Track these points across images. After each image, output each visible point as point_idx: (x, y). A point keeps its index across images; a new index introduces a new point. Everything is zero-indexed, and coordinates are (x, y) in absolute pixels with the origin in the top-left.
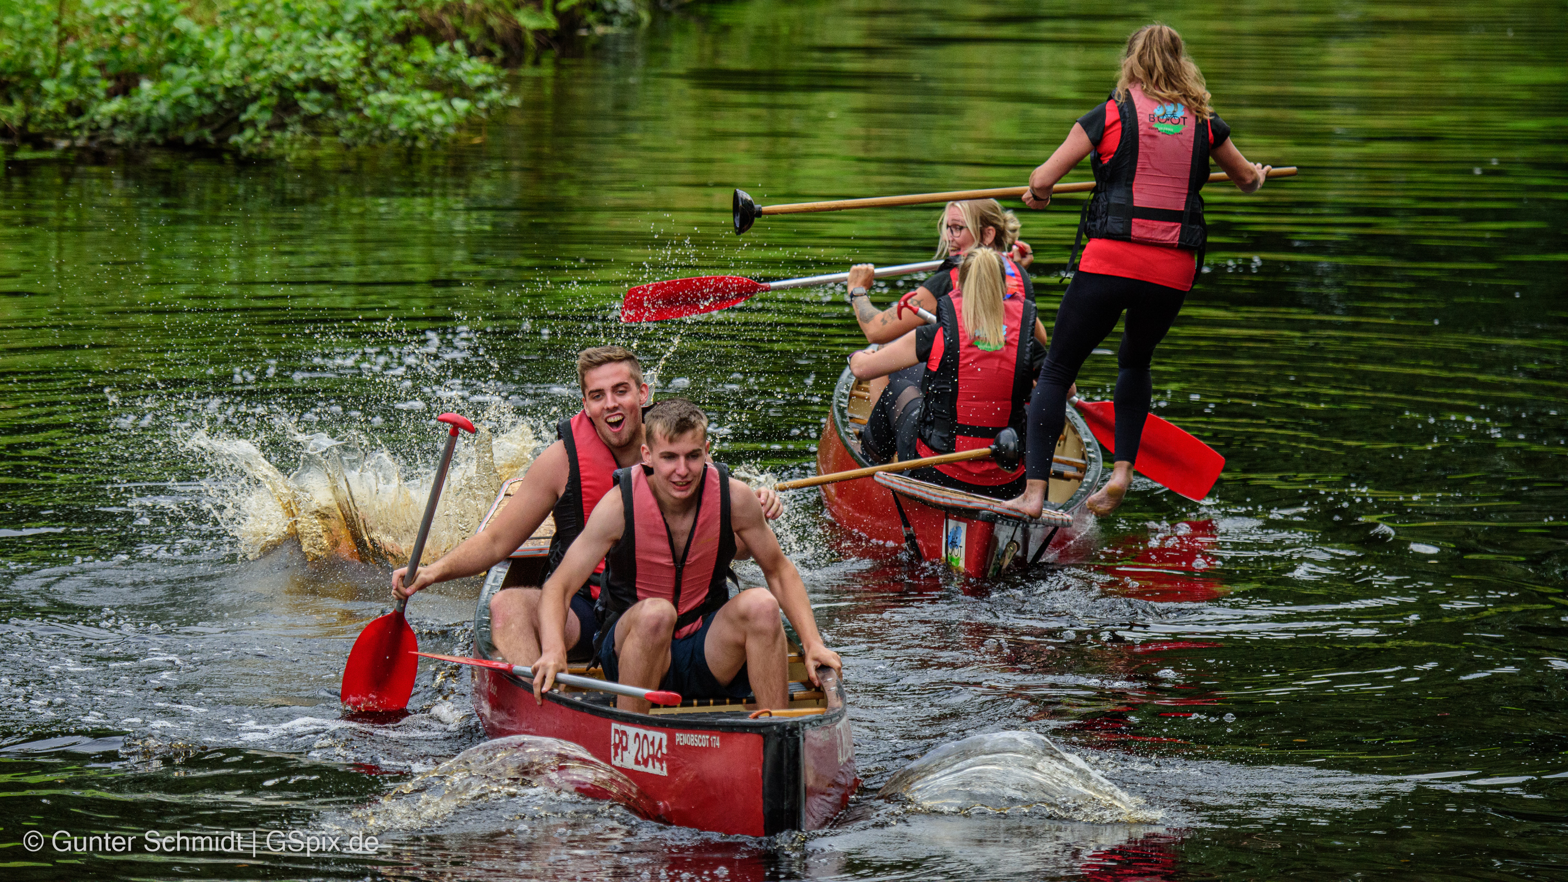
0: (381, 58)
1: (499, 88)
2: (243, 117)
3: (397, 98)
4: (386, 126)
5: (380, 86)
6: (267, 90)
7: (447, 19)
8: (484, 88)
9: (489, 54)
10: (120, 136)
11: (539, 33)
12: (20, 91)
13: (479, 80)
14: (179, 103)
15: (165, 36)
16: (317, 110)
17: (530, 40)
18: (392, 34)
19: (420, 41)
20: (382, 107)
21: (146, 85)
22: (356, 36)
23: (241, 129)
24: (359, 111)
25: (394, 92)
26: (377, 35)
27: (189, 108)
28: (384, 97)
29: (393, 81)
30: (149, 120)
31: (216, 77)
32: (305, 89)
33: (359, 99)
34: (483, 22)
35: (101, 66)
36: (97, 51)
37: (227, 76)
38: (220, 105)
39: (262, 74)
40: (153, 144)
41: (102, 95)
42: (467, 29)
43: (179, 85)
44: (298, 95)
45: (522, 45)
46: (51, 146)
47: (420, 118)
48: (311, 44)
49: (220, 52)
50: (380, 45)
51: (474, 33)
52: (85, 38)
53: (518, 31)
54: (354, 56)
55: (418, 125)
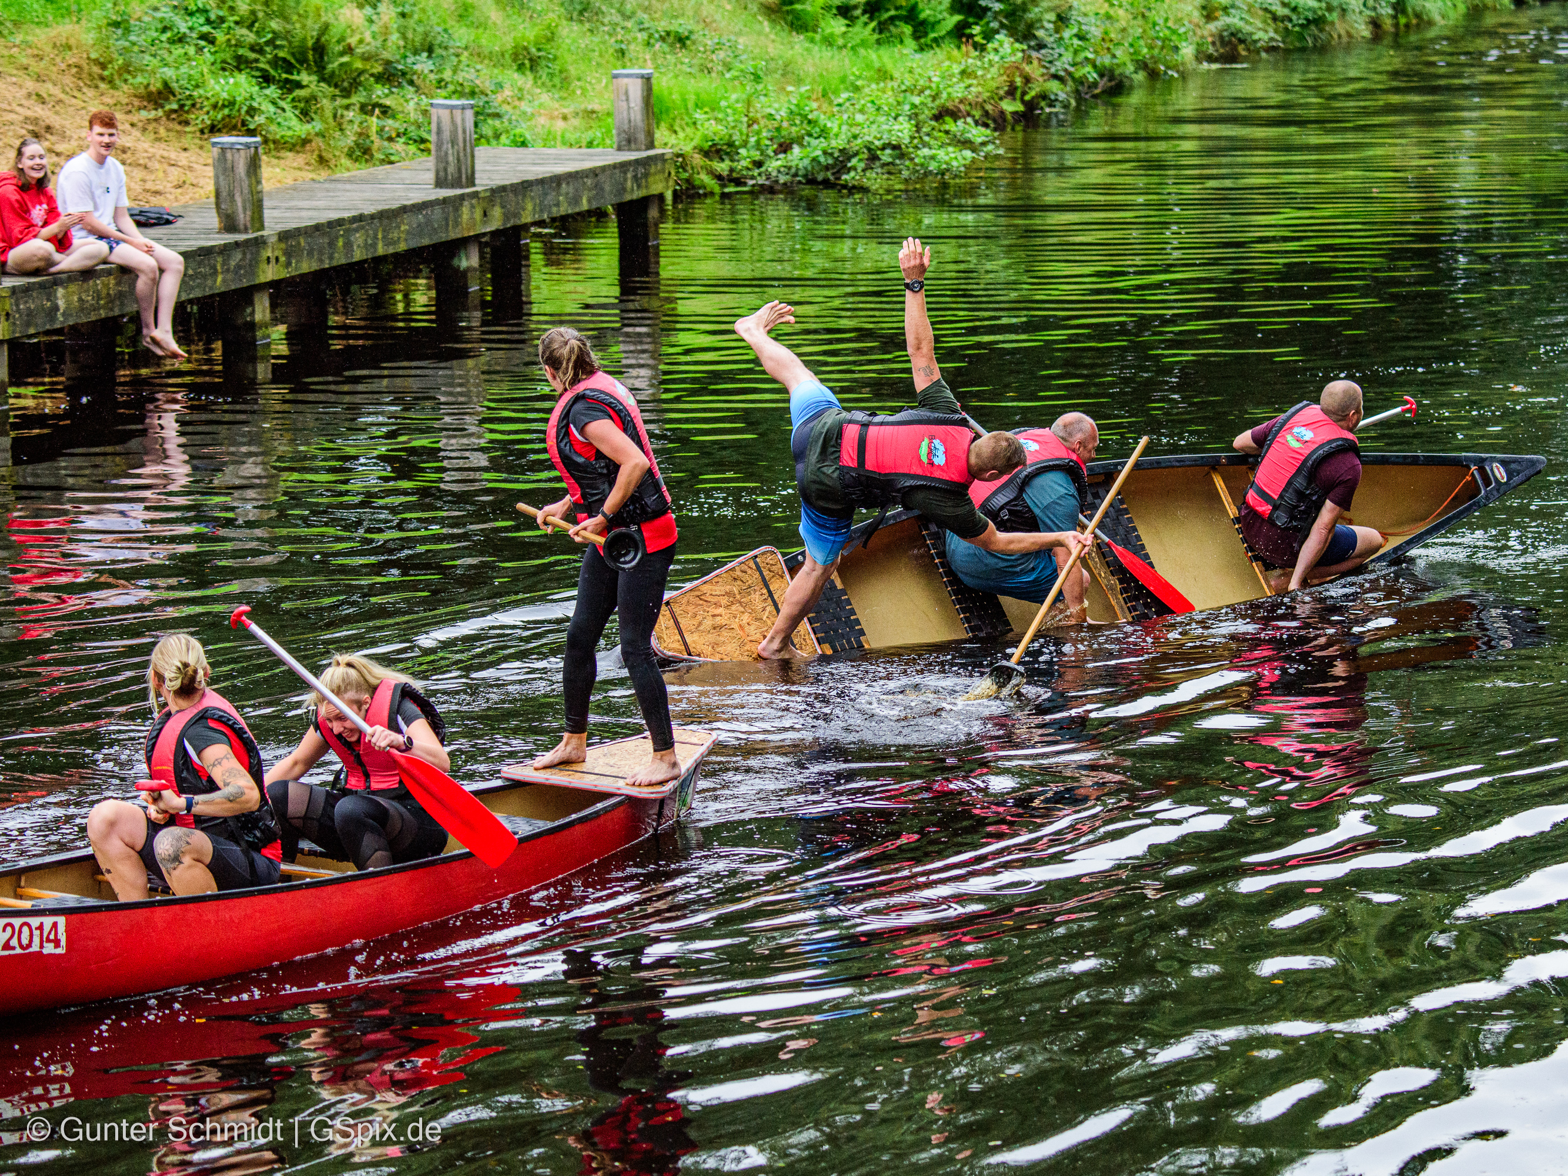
0: (924, 130)
1: (993, 144)
2: (849, 165)
3: (933, 152)
4: (927, 168)
5: (926, 145)
6: (862, 150)
7: (962, 107)
8: (984, 144)
9: (986, 125)
10: (782, 179)
11: (1014, 113)
12: (727, 154)
13: (979, 140)
14: (814, 160)
15: (805, 122)
16: (889, 160)
17: (1009, 117)
18: (931, 115)
19: (948, 119)
20: (925, 157)
21: (796, 150)
22: (910, 118)
23: (849, 170)
24: (912, 160)
25: (932, 148)
26: (921, 117)
27: (819, 163)
28: (926, 151)
29: (932, 142)
30: (798, 169)
31: (834, 144)
32: (883, 149)
33: (912, 153)
34: (983, 108)
35: (771, 139)
36: (769, 131)
37: (838, 143)
38: (836, 159)
39: (859, 141)
40: (800, 182)
41: (772, 155)
42: (974, 112)
43: (815, 149)
44: (879, 152)
45: (1005, 120)
46: (745, 184)
47: (947, 163)
48: (886, 124)
49: (835, 130)
50: (924, 122)
51: (977, 114)
52: (762, 122)
53: (1002, 113)
54: (910, 129)
55: (944, 167)
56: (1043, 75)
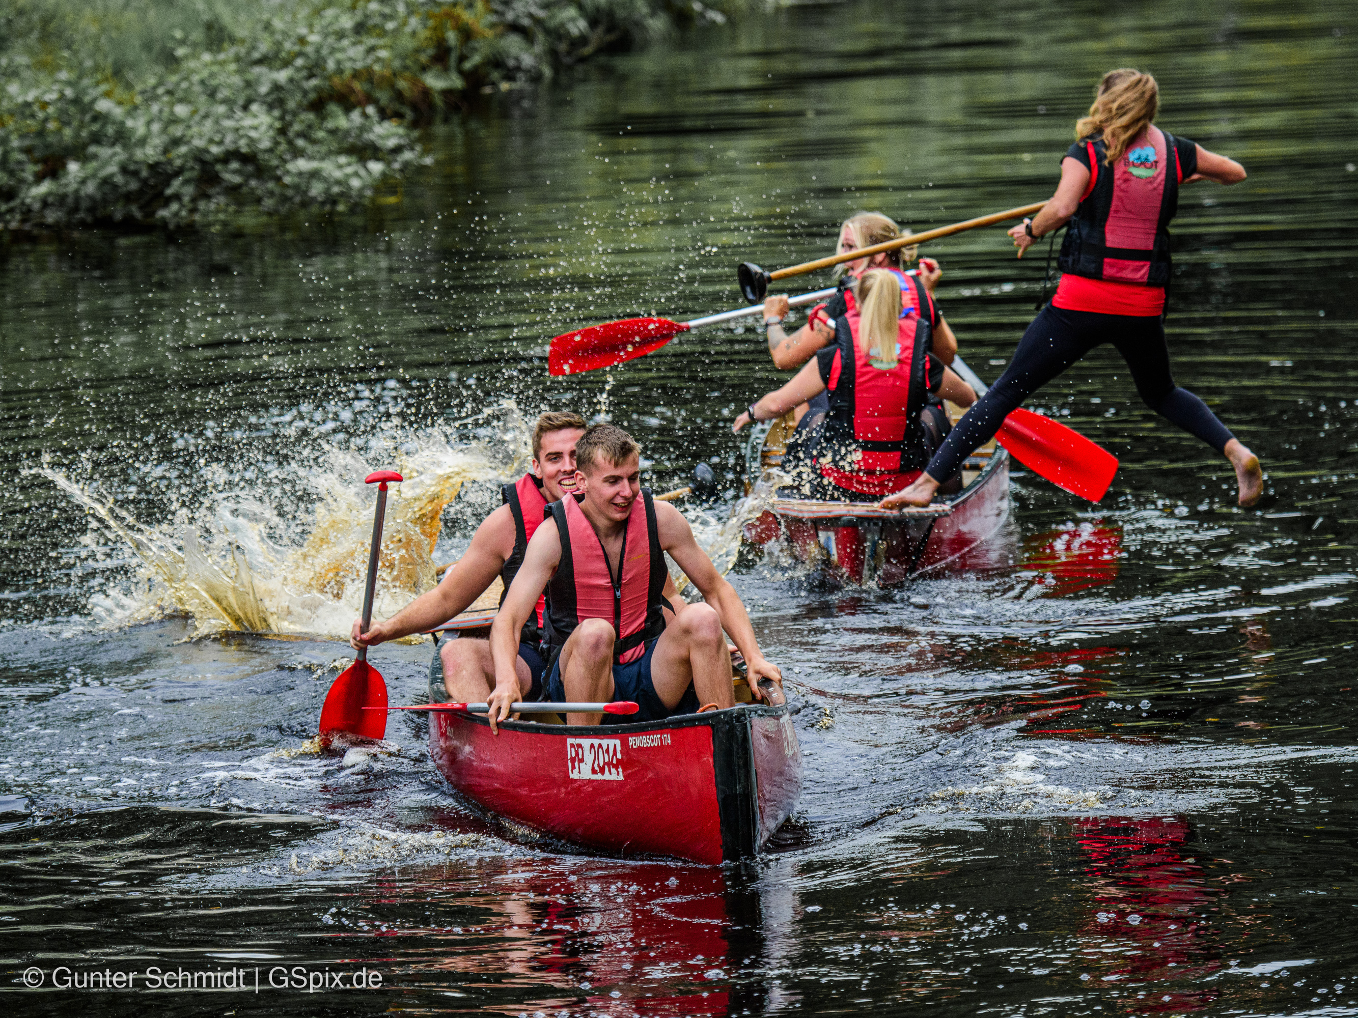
0: (297, 127)
1: (412, 149)
2: (169, 191)
3: (314, 164)
4: (305, 193)
5: (298, 153)
6: (189, 165)
7: (357, 86)
8: (398, 150)
9: (399, 115)
10: (51, 217)
11: (446, 93)
13: (392, 143)
14: (106, 182)
15: (88, 117)
16: (237, 179)
17: (438, 101)
18: (305, 102)
19: (333, 108)
20: (300, 174)
21: (73, 167)
22: (271, 107)
23: (167, 201)
24: (278, 179)
25: (311, 158)
26: (291, 104)
27: (115, 186)
28: (303, 164)
29: (310, 149)
30: (77, 200)
31: (139, 154)
32: (225, 161)
33: (277, 167)
34: (392, 86)
35: (28, 151)
36: (22, 136)
37: (150, 153)
38: (144, 182)
39: (183, 149)
40: (83, 224)
41: (30, 178)
42: (377, 94)
43: (105, 165)
44: (219, 167)
45: (431, 106)
47: (338, 182)
48: (228, 117)
49: (141, 131)
50: (295, 114)
51: (383, 96)
52: (11, 124)
53: (426, 92)
54: (271, 127)
55: (336, 189)
56: (492, 26)
